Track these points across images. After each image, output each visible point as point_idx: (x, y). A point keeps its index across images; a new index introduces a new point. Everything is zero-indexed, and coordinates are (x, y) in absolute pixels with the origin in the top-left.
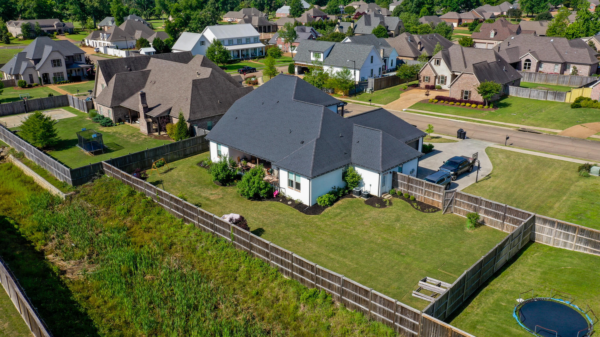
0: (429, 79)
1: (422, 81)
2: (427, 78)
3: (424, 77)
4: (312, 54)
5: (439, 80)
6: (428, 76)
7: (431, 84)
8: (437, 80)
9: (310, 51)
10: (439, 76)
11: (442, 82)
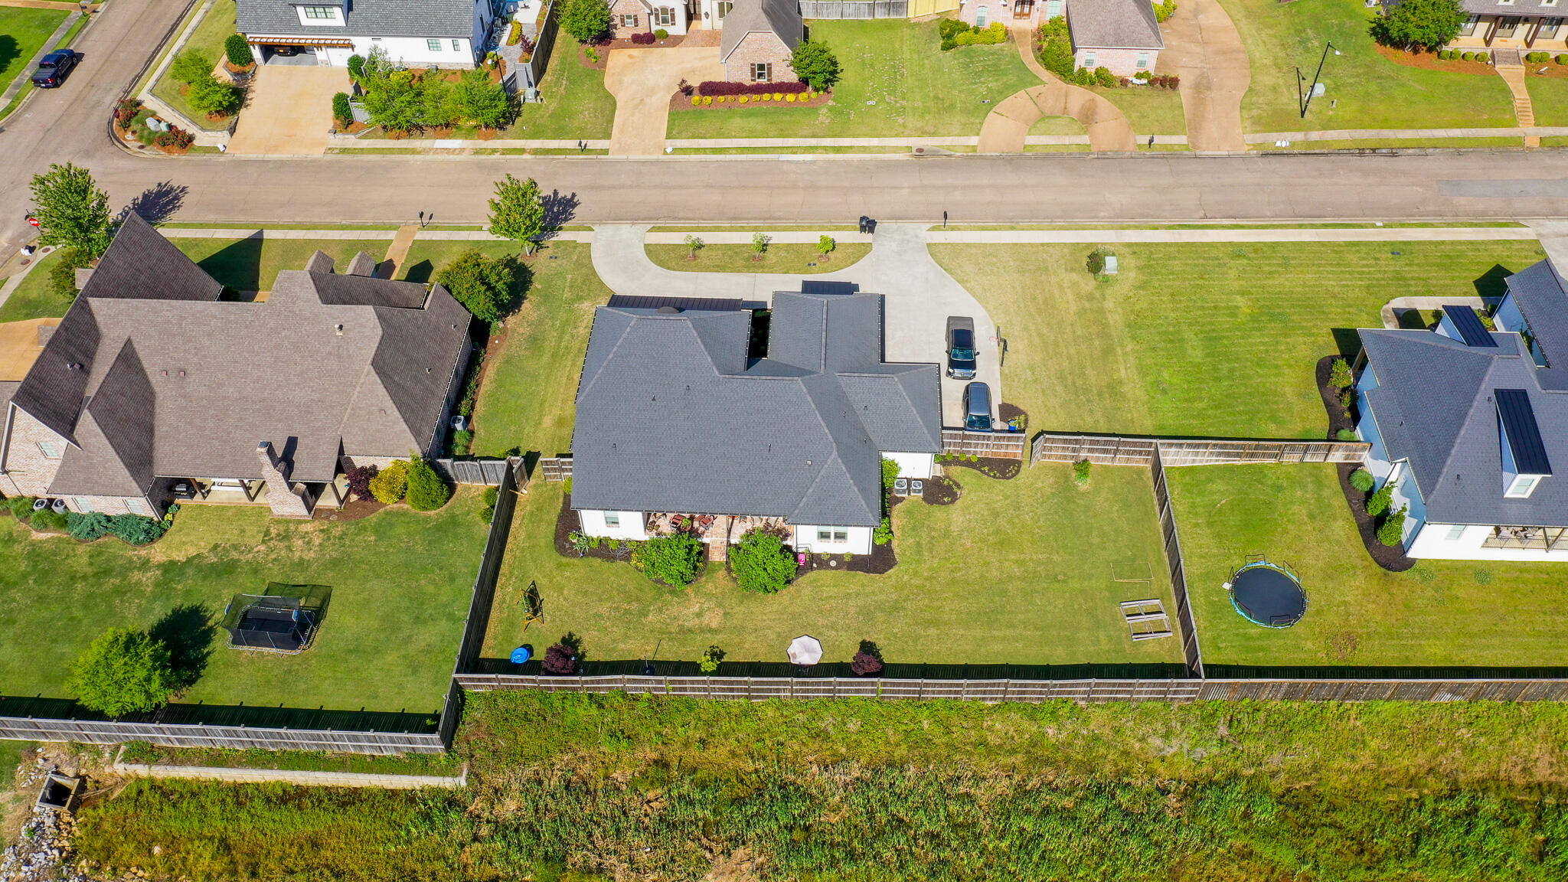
0: (636, 20)
1: (619, 26)
2: (629, 17)
3: (622, 21)
4: (300, 10)
5: (657, 18)
6: (632, 14)
7: (641, 30)
8: (653, 18)
9: (295, 6)
10: (656, 10)
11: (665, 21)
